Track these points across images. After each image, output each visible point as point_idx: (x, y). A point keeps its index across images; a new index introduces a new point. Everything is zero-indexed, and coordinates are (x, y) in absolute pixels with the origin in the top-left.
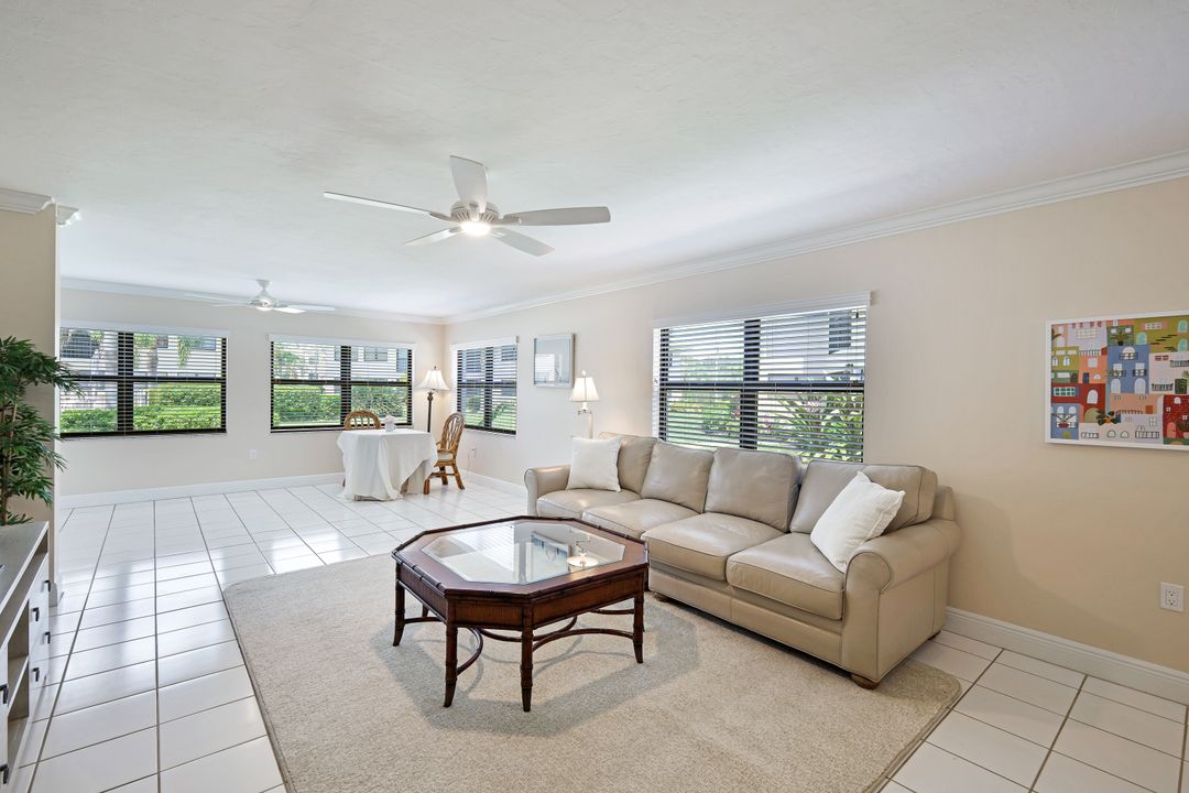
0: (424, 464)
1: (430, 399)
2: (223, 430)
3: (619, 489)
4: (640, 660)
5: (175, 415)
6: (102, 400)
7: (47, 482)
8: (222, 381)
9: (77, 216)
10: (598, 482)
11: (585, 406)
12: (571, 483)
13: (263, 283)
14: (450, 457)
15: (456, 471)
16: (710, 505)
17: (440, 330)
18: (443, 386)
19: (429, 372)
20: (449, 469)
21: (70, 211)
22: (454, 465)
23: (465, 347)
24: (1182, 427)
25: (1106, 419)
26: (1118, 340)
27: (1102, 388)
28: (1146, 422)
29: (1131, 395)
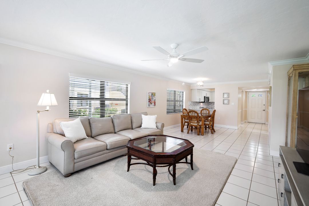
24: (155, 104)
25: (151, 104)
26: (152, 95)
27: (151, 100)
28: (153, 104)
29: (153, 101)
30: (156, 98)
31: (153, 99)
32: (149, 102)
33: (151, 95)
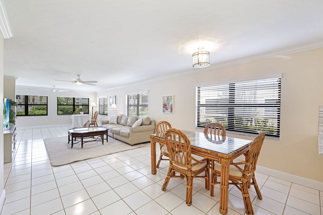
0: (88, 121)
1: (93, 108)
2: (47, 115)
3: (116, 123)
4: (103, 144)
5: (37, 112)
6: (22, 109)
7: (14, 121)
8: (47, 105)
9: (19, 79)
10: (113, 122)
11: (114, 109)
12: (109, 123)
13: (54, 86)
14: (95, 120)
15: (96, 123)
16: (127, 125)
17: (95, 94)
18: (95, 105)
19: (92, 103)
20: (95, 123)
21: (17, 78)
22: (96, 122)
23: (100, 98)
24: (172, 111)
25: (167, 110)
26: (168, 99)
27: (166, 105)
28: (170, 110)
29: (169, 107)
30: (173, 103)
31: (169, 104)
32: (163, 107)
33: (166, 99)
